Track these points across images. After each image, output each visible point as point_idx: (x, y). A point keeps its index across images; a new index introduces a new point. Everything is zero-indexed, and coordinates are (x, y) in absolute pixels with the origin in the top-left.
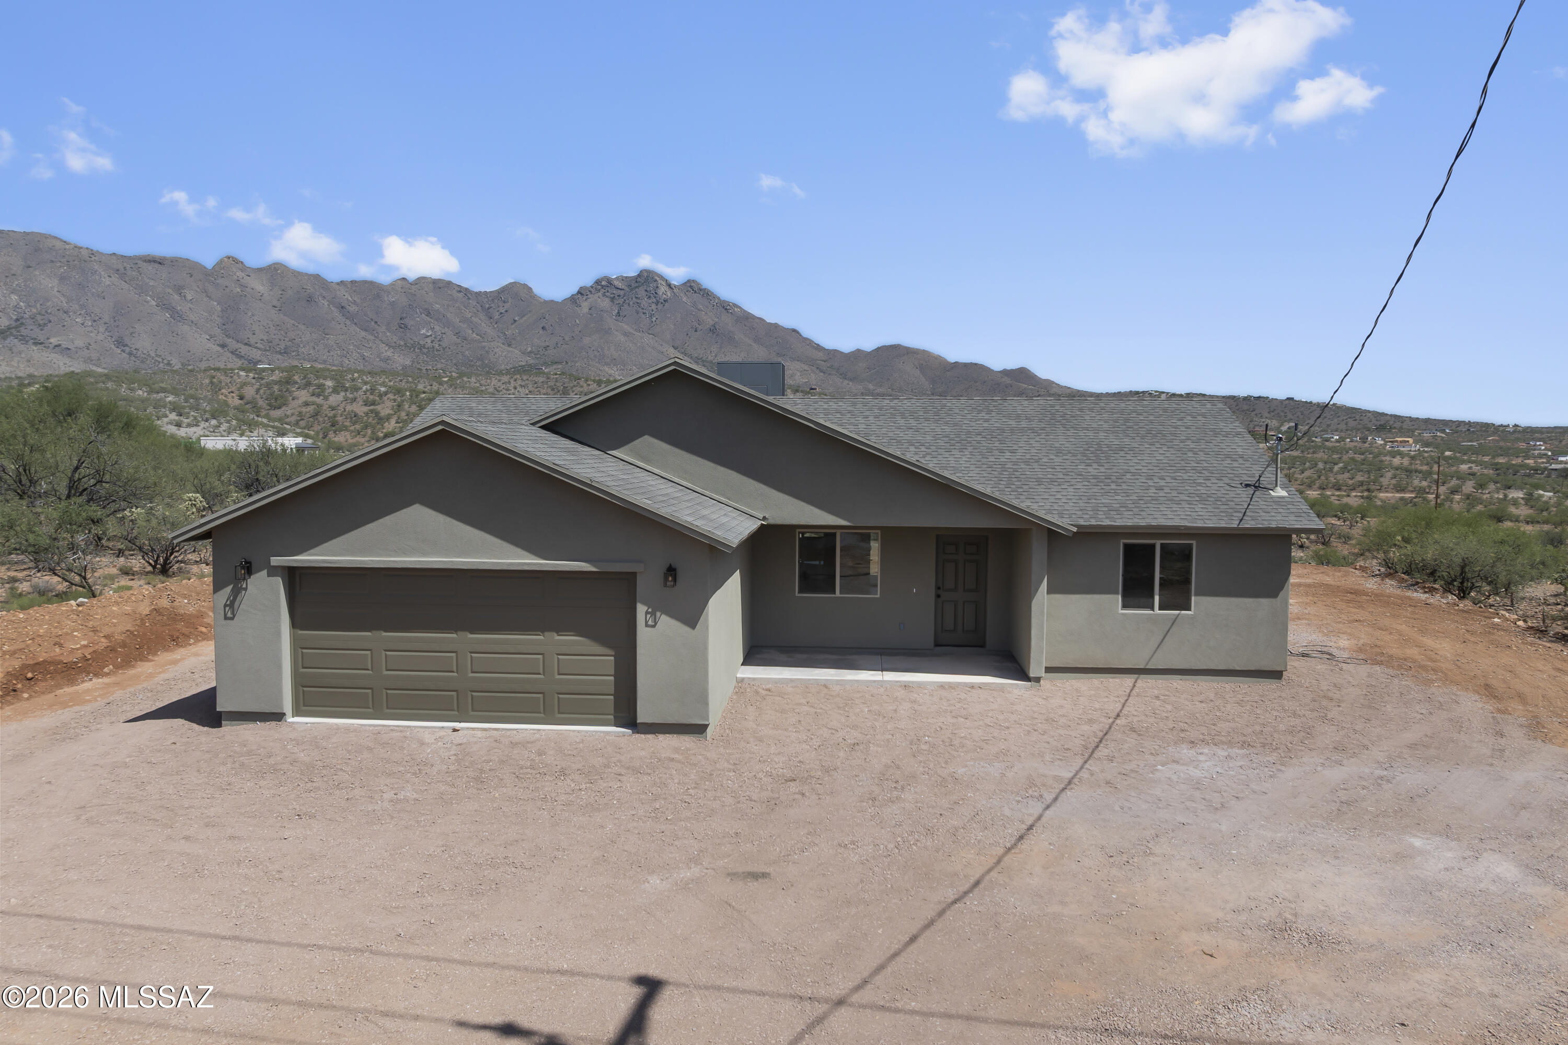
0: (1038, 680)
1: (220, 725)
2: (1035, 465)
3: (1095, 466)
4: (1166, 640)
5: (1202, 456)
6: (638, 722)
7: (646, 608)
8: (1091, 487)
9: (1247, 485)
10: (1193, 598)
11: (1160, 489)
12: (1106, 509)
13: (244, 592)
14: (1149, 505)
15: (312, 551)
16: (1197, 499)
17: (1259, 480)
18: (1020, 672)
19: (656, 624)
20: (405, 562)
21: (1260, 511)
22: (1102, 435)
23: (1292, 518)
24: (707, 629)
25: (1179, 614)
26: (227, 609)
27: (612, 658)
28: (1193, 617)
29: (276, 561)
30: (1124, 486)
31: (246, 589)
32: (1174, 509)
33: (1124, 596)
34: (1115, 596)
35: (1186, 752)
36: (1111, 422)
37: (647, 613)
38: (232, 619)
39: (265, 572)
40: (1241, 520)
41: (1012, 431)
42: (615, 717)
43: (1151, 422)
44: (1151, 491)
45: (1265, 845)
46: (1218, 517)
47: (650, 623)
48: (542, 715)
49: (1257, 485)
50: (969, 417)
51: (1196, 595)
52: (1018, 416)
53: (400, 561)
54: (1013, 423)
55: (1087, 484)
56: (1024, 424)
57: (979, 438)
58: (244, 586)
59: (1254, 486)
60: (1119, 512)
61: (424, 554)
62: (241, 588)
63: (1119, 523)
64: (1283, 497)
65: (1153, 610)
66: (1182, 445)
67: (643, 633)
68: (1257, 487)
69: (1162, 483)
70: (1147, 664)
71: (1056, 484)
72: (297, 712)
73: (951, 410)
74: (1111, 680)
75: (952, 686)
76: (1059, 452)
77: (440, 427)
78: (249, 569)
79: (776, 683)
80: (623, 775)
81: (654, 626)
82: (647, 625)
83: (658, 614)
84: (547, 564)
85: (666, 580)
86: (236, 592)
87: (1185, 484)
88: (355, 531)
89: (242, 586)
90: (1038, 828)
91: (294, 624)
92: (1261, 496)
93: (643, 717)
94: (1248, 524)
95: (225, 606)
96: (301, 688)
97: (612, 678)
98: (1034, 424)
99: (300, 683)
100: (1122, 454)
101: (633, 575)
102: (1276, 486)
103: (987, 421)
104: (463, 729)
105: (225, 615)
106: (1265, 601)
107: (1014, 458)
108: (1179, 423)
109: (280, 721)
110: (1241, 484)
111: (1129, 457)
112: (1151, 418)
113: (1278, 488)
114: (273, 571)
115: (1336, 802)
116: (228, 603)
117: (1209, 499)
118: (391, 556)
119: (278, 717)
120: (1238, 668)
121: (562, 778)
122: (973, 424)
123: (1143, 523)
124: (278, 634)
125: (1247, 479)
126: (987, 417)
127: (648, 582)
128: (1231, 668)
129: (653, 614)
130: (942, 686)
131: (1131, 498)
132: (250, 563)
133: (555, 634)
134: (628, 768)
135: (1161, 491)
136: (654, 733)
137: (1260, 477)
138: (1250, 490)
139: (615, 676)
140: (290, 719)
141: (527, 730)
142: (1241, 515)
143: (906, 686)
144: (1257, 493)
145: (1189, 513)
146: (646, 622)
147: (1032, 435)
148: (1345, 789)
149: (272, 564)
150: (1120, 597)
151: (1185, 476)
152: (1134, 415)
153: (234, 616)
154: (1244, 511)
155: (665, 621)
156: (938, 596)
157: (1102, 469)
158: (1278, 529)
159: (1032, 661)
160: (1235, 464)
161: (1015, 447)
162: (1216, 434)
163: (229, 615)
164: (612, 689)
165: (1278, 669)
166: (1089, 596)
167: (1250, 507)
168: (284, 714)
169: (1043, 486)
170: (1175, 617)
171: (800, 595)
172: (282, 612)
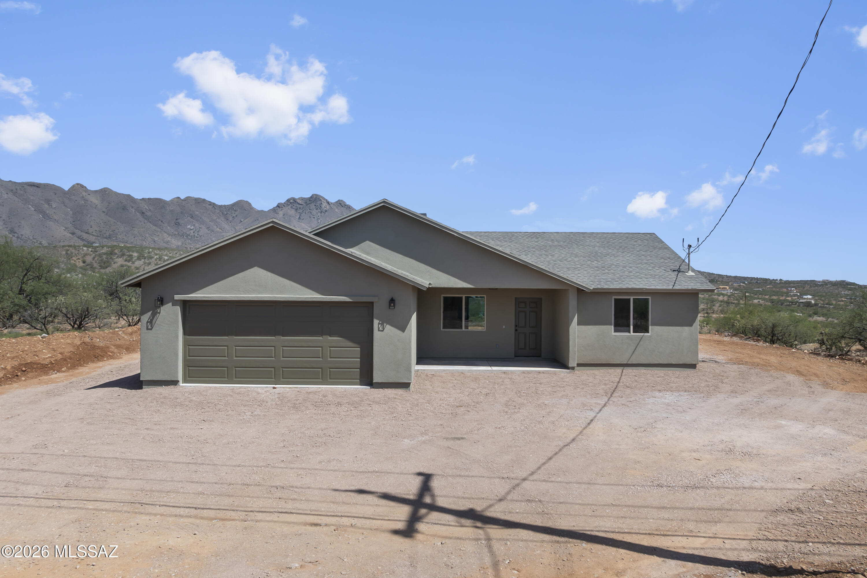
0: (573, 368)
1: (141, 388)
2: (565, 262)
3: (596, 262)
4: (637, 349)
5: (649, 258)
6: (374, 382)
7: (378, 321)
8: (595, 271)
9: (674, 271)
10: (650, 327)
11: (631, 272)
12: (605, 281)
13: (158, 315)
14: (626, 279)
15: (198, 292)
16: (650, 276)
17: (679, 268)
18: (564, 365)
19: (384, 329)
20: (249, 297)
21: (682, 282)
22: (597, 248)
23: (699, 284)
24: (411, 332)
25: (643, 335)
26: (148, 324)
27: (359, 349)
28: (650, 337)
29: (177, 297)
30: (612, 271)
31: (159, 313)
32: (639, 281)
33: (615, 326)
34: (611, 326)
35: (657, 394)
36: (600, 243)
37: (379, 324)
38: (151, 329)
39: (171, 304)
40: (674, 286)
41: (550, 246)
42: (360, 380)
43: (621, 243)
44: (626, 273)
45: (710, 424)
46: (662, 284)
47: (381, 329)
48: (321, 380)
49: (679, 270)
50: (527, 240)
51: (651, 325)
52: (552, 240)
53: (247, 297)
54: (550, 243)
55: (593, 270)
56: (556, 243)
57: (534, 250)
58: (159, 311)
59: (677, 271)
60: (611, 282)
61: (259, 293)
62: (157, 313)
63: (612, 287)
64: (693, 276)
65: (630, 333)
66: (638, 253)
67: (377, 335)
68: (679, 271)
69: (631, 270)
70: (628, 362)
71: (577, 270)
72: (185, 381)
73: (517, 237)
74: (609, 370)
75: (529, 372)
76: (576, 256)
77: (271, 225)
78: (162, 302)
79: (436, 372)
80: (371, 405)
81: (383, 331)
82: (379, 330)
83: (385, 324)
84: (326, 297)
85: (390, 306)
86: (154, 315)
87: (643, 270)
88: (222, 281)
89: (157, 311)
90: (596, 420)
91: (185, 333)
92: (682, 275)
93: (377, 378)
94: (677, 287)
95: (147, 322)
96: (187, 368)
97: (359, 359)
98: (561, 243)
99: (187, 364)
100: (608, 256)
101: (372, 303)
102: (689, 270)
103: (537, 242)
104: (278, 387)
105: (147, 327)
106: (686, 328)
107: (554, 259)
108: (635, 243)
109: (176, 385)
110: (671, 270)
111: (612, 258)
112: (621, 241)
113: (690, 272)
114: (175, 303)
115: (739, 409)
116: (149, 320)
117: (656, 276)
118: (241, 294)
119: (175, 383)
120: (674, 363)
121: (340, 406)
122: (530, 243)
123: (624, 287)
124: (177, 337)
125: (673, 268)
126: (536, 240)
127: (381, 306)
128: (670, 363)
129: (382, 324)
130: (524, 372)
131: (616, 276)
132: (162, 298)
133: (329, 337)
134: (373, 402)
135: (631, 273)
136: (382, 388)
137: (680, 267)
138: (676, 273)
139: (360, 358)
140: (181, 384)
141: (313, 387)
142: (673, 283)
143: (505, 372)
144: (679, 274)
145: (647, 283)
146: (379, 328)
147: (561, 248)
148: (742, 405)
149: (175, 299)
150: (613, 326)
151: (642, 267)
152: (612, 239)
153: (152, 328)
154: (674, 281)
155: (388, 328)
156: (516, 330)
157: (599, 263)
158: (692, 290)
159: (570, 358)
160: (666, 261)
161: (553, 254)
162: (655, 248)
163: (150, 327)
164: (358, 365)
165: (694, 363)
166: (597, 326)
167: (677, 280)
168: (178, 381)
169: (571, 271)
170: (642, 337)
171: (443, 330)
172: (179, 326)
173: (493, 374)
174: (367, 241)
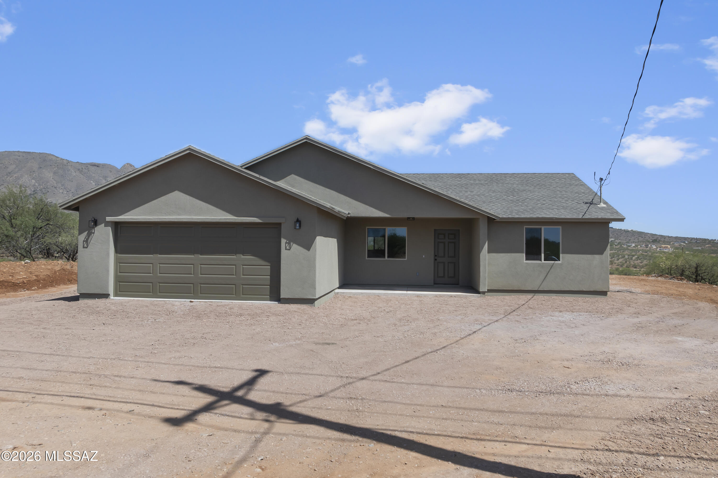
0: (484, 293)
1: (79, 300)
2: (482, 196)
3: (512, 196)
4: (548, 275)
5: (564, 193)
6: (281, 297)
7: (285, 241)
8: (509, 204)
9: (586, 203)
10: (561, 255)
11: (544, 204)
12: (517, 212)
13: (93, 234)
14: (537, 210)
15: (126, 214)
16: (562, 208)
17: (592, 201)
18: (477, 291)
19: (290, 248)
20: (170, 218)
21: (593, 212)
22: (515, 186)
23: (609, 214)
24: (316, 251)
25: (554, 263)
26: (85, 243)
27: (269, 267)
28: (561, 264)
29: (108, 219)
30: (526, 203)
31: (94, 233)
32: (550, 211)
33: (527, 254)
34: (523, 254)
35: (557, 314)
36: (520, 181)
37: (286, 243)
38: (87, 248)
39: (103, 224)
40: (583, 215)
41: (472, 184)
42: (270, 296)
43: (539, 181)
44: (539, 205)
46: (572, 214)
47: (288, 248)
48: (235, 296)
49: (591, 203)
50: (451, 180)
51: (562, 253)
52: (475, 180)
53: (167, 218)
54: (472, 182)
55: (507, 203)
56: (477, 182)
57: (455, 187)
58: (93, 231)
59: (590, 203)
60: (523, 213)
61: (179, 215)
62: (92, 233)
63: (523, 216)
64: (604, 207)
65: (541, 261)
66: (554, 189)
67: (284, 253)
69: (544, 202)
70: (539, 288)
71: (493, 203)
72: (116, 295)
73: (443, 177)
74: (521, 296)
75: (441, 296)
76: (494, 192)
77: (188, 152)
78: (96, 223)
79: (354, 295)
80: (270, 316)
81: (289, 250)
82: (286, 249)
83: (292, 243)
84: (238, 219)
85: (295, 226)
86: (89, 235)
87: (555, 203)
88: (147, 204)
89: (92, 231)
91: (117, 251)
92: (593, 207)
93: (284, 295)
94: (587, 216)
95: (84, 241)
96: (118, 283)
97: (269, 277)
98: (482, 182)
99: (118, 280)
100: (525, 192)
101: (280, 224)
102: (601, 202)
103: (460, 181)
104: (195, 301)
105: (83, 246)
106: (597, 257)
107: (472, 194)
108: (553, 181)
109: (107, 298)
110: (583, 202)
111: (528, 193)
112: (539, 180)
113: (602, 204)
114: (107, 224)
116: (85, 240)
117: (568, 208)
118: (163, 216)
119: (106, 296)
120: (584, 290)
121: (240, 316)
122: (453, 182)
123: (535, 216)
124: (108, 255)
125: (585, 201)
126: (460, 180)
127: (287, 227)
128: (581, 290)
129: (289, 243)
130: (436, 296)
131: (529, 208)
132: (96, 220)
133: (242, 255)
135: (544, 205)
136: (289, 304)
137: (593, 200)
138: (588, 205)
139: (270, 276)
140: (112, 297)
141: (226, 302)
143: (418, 296)
144: (591, 206)
145: (558, 213)
146: (286, 247)
147: (481, 186)
148: (640, 324)
149: (107, 220)
150: (524, 255)
151: (556, 200)
152: (531, 179)
153: (88, 246)
154: (585, 212)
155: (295, 247)
156: (436, 260)
157: (515, 198)
158: (602, 219)
159: (481, 283)
160: (580, 195)
161: (473, 190)
162: (571, 185)
163: (85, 246)
164: (269, 283)
165: (605, 290)
166: (509, 254)
167: (588, 210)
168: (109, 295)
169: (486, 204)
170: (552, 264)
171: (368, 259)
172: (110, 245)
173: (406, 297)
174: (293, 176)
